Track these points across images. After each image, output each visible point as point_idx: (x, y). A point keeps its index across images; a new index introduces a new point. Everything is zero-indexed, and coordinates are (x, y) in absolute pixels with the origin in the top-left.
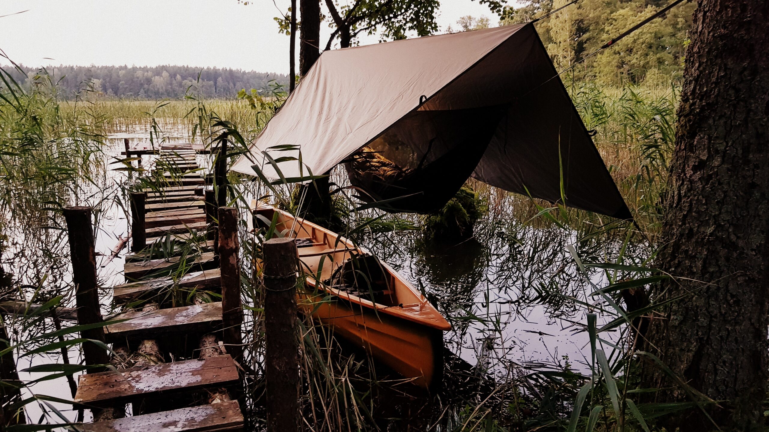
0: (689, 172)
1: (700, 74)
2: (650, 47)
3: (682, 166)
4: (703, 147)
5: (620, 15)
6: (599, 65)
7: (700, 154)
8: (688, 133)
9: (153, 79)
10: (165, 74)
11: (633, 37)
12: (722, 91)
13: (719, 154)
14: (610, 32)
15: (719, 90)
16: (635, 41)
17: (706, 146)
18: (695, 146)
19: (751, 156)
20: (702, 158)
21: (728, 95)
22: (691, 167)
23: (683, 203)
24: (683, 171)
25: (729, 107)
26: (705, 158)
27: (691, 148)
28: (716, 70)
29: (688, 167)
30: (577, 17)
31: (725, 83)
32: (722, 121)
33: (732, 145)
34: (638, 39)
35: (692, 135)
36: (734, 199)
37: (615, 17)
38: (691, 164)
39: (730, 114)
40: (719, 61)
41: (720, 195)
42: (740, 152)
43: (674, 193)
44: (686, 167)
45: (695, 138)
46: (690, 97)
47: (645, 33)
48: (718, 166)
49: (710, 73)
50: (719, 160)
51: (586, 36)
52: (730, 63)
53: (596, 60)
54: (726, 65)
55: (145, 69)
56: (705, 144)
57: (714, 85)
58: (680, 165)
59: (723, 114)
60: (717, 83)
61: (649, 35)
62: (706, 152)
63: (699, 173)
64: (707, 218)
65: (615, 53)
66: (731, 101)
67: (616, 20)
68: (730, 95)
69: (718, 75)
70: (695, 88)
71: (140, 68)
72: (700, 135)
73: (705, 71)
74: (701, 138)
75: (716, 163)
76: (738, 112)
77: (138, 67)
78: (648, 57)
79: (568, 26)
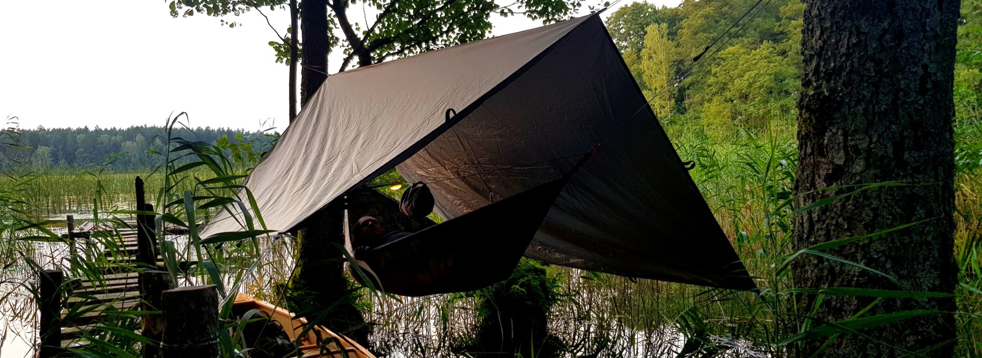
0: (821, 185)
1: (824, 45)
2: (771, 93)
3: (810, 178)
4: (836, 147)
5: (730, 53)
6: (707, 116)
7: (834, 158)
8: (815, 129)
9: (123, 144)
10: (139, 138)
11: (748, 80)
12: (856, 65)
13: (861, 154)
14: (718, 75)
15: (852, 65)
16: (750, 85)
17: (841, 145)
18: (826, 147)
19: (906, 156)
20: (838, 163)
21: (866, 70)
22: (822, 177)
23: (817, 232)
24: (813, 185)
25: (868, 87)
26: (841, 162)
27: (821, 151)
28: (845, 37)
29: (819, 177)
30: (675, 58)
31: (859, 54)
32: (860, 108)
33: (878, 141)
34: (755, 82)
35: (820, 131)
36: (888, 219)
37: (723, 56)
38: (823, 173)
39: (871, 97)
40: (848, 23)
41: (867, 215)
42: (890, 150)
43: (802, 219)
44: (817, 177)
45: (824, 136)
46: (813, 79)
47: (761, 75)
48: (861, 173)
49: (837, 42)
50: (861, 163)
51: (688, 80)
52: (864, 25)
53: (703, 110)
54: (858, 28)
55: (113, 132)
56: (840, 143)
57: (844, 58)
58: (807, 178)
59: (861, 97)
60: (848, 55)
61: (767, 77)
62: (842, 153)
63: (835, 184)
64: (853, 250)
65: (726, 101)
66: (870, 77)
67: (725, 60)
68: (868, 70)
69: (848, 44)
70: (818, 65)
71: (106, 130)
72: (831, 131)
73: (830, 40)
74: (834, 134)
75: (857, 167)
76: (882, 93)
77: (103, 129)
78: (769, 104)
79: (664, 69)
